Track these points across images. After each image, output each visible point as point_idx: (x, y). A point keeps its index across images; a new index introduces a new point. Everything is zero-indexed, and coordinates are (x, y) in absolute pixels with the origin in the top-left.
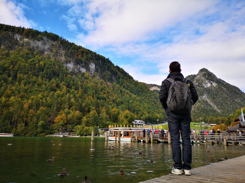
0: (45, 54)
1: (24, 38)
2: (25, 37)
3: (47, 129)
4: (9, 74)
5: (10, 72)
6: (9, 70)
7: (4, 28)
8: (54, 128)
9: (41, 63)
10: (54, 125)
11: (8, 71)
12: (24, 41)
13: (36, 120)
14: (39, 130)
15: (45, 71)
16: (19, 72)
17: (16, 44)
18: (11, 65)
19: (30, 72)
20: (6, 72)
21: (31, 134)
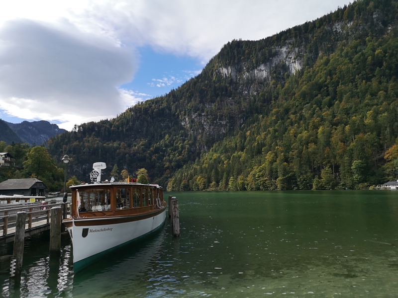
0: (389, 31)
1: (346, 24)
2: (347, 21)
3: (373, 174)
4: (328, 91)
5: (328, 88)
6: (326, 86)
7: (317, 25)
8: (385, 172)
9: (377, 52)
10: (385, 166)
11: (326, 88)
12: (348, 27)
13: (347, 160)
14: (355, 177)
15: (384, 64)
16: (341, 83)
17: (337, 40)
18: (329, 77)
19: (357, 76)
20: (322, 89)
21: (343, 185)
